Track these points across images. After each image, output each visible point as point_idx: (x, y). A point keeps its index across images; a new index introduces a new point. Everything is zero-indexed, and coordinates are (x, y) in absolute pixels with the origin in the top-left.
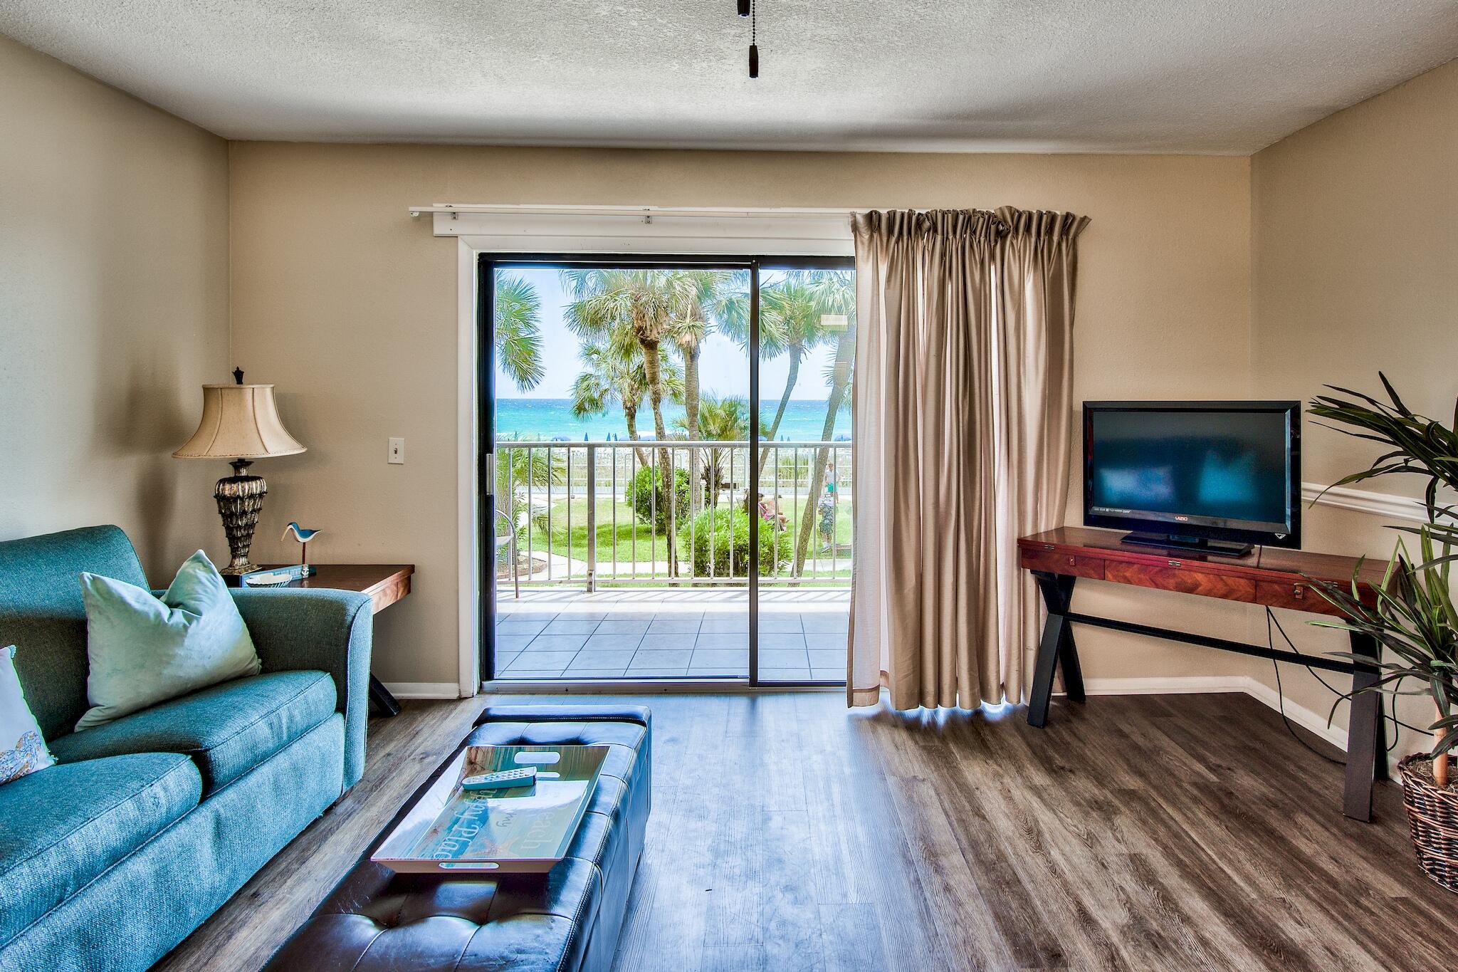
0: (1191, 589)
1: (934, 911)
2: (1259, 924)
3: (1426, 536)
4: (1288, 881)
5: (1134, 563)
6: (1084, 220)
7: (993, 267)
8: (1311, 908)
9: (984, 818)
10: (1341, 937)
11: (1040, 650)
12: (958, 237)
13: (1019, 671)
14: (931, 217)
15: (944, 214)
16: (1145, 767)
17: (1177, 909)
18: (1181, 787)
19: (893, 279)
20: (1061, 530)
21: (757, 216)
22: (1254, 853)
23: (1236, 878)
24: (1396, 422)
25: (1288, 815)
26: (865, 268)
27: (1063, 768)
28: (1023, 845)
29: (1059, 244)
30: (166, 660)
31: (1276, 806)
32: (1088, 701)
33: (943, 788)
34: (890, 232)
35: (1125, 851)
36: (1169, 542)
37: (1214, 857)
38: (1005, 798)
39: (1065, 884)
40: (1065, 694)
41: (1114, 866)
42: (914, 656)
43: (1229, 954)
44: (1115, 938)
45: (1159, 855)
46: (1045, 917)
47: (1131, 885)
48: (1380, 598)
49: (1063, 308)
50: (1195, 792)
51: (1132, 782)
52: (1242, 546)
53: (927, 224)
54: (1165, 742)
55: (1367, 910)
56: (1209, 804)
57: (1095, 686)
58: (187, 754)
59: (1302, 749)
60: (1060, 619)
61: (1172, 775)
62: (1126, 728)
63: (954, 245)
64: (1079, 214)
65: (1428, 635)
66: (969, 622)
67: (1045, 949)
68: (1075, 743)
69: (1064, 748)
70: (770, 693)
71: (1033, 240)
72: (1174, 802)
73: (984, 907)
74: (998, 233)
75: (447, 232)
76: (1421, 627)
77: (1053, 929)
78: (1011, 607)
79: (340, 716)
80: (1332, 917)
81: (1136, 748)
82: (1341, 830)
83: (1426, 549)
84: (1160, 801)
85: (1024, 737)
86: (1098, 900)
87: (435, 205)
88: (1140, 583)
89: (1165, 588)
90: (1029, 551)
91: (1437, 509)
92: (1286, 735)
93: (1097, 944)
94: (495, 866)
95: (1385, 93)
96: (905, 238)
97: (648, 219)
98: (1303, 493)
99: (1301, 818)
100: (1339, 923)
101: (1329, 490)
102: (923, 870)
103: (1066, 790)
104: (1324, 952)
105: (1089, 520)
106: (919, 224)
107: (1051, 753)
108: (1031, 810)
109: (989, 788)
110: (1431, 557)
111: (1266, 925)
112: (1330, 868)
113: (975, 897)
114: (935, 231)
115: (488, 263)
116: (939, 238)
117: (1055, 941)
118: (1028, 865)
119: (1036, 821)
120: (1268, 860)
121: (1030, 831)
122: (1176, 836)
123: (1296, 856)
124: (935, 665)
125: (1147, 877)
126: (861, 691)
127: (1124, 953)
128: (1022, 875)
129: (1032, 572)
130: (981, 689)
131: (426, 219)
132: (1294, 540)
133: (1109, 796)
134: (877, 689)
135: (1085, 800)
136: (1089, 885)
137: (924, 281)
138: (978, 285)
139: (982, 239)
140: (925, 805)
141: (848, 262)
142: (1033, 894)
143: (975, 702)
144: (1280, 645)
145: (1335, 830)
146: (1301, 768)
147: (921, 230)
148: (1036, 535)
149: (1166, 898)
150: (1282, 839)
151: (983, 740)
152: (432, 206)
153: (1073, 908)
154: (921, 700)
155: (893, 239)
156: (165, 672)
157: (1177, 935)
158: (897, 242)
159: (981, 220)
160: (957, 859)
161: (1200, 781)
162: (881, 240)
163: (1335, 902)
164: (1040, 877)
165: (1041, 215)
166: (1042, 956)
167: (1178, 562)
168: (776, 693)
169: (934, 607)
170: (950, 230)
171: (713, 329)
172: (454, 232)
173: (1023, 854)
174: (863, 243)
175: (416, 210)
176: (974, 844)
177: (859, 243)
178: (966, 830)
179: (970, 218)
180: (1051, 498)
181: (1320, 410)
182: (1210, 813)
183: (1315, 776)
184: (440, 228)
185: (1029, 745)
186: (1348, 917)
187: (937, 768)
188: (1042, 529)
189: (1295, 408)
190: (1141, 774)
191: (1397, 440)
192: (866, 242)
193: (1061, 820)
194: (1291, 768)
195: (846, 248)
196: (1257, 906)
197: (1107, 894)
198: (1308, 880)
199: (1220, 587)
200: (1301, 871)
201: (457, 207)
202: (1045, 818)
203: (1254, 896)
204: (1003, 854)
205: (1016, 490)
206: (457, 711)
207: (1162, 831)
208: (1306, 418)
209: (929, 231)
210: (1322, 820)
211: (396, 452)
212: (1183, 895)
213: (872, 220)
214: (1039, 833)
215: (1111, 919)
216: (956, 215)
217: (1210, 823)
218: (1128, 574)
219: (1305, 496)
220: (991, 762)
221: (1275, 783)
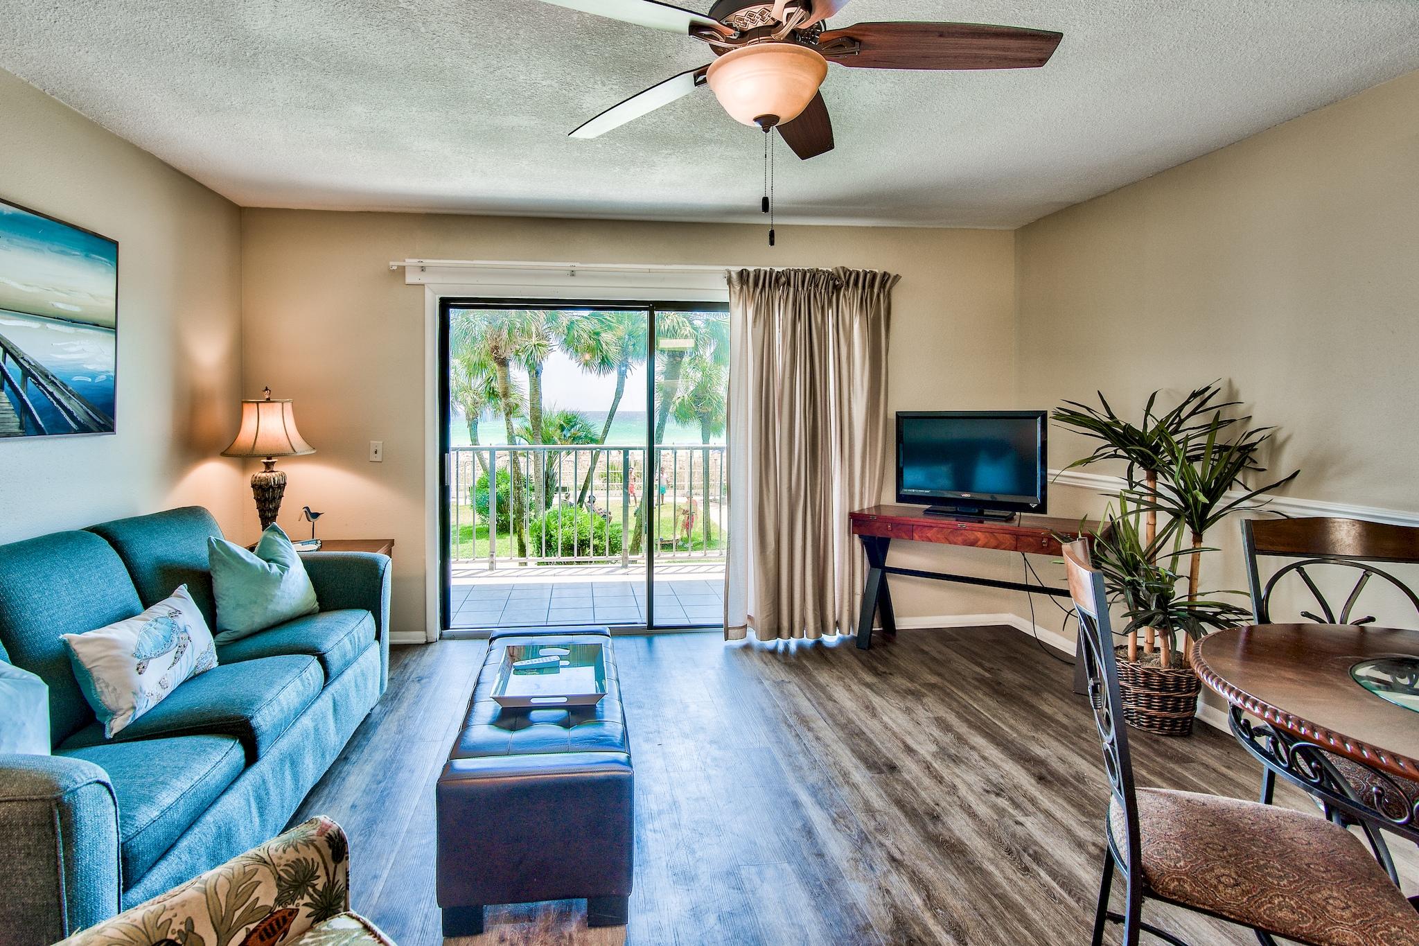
0: (973, 544)
1: (812, 750)
2: (1019, 749)
3: (1124, 499)
4: (1036, 727)
5: (931, 527)
6: (897, 278)
7: (830, 311)
8: (1051, 740)
9: (835, 701)
10: (1068, 752)
11: (865, 596)
12: (805, 289)
13: (849, 610)
14: (787, 274)
15: (796, 272)
16: (942, 670)
17: (967, 743)
18: (966, 681)
19: (758, 320)
20: (878, 507)
21: (657, 271)
22: (1015, 714)
23: (1004, 727)
24: (1106, 424)
25: (1037, 693)
26: (737, 311)
27: (885, 673)
28: (864, 715)
29: (878, 296)
30: (269, 599)
31: (1030, 689)
32: (897, 633)
33: (803, 686)
34: (756, 284)
35: (931, 716)
36: (957, 512)
37: (989, 716)
38: (847, 690)
39: (894, 734)
40: (881, 629)
41: (925, 724)
42: (774, 600)
43: (1000, 763)
44: (929, 758)
45: (953, 717)
46: (884, 750)
47: (937, 733)
48: (1096, 541)
49: (881, 343)
50: (976, 683)
51: (933, 679)
52: (1007, 513)
53: (783, 279)
54: (954, 655)
55: (1084, 739)
56: (985, 689)
57: (904, 623)
58: (314, 655)
59: (1049, 658)
60: (878, 572)
61: (959, 674)
62: (926, 648)
63: (802, 296)
64: (893, 274)
65: (1125, 563)
66: (813, 575)
67: (886, 765)
68: (892, 658)
69: (885, 661)
70: (663, 634)
71: (860, 291)
72: (962, 689)
73: (843, 746)
74: (835, 286)
75: (416, 281)
76: (1121, 559)
77: (889, 755)
78: (844, 564)
79: (377, 641)
80: (1063, 744)
81: (934, 659)
82: (1072, 700)
83: (1123, 506)
84: (953, 688)
85: (856, 657)
86: (916, 741)
87: (407, 260)
88: (938, 540)
89: (955, 544)
90: (858, 521)
91: (1135, 482)
92: (1037, 649)
93: (918, 762)
94: (565, 700)
95: (1105, 195)
96: (767, 289)
97: (573, 274)
98: (1048, 477)
99: (1045, 695)
100: (1068, 747)
101: (1062, 473)
102: (800, 729)
103: (889, 685)
104: (1056, 760)
105: (900, 498)
106: (777, 280)
107: (875, 664)
108: (867, 697)
109: (836, 685)
110: (1126, 511)
111: (1022, 748)
112: (1064, 720)
113: (837, 742)
114: (789, 284)
115: (446, 305)
116: (792, 289)
117: (891, 761)
118: (870, 726)
119: (870, 702)
120: (1024, 717)
121: (867, 707)
122: (965, 707)
123: (1042, 715)
124: (788, 607)
125: (946, 727)
126: (734, 628)
127: (934, 765)
128: (865, 729)
129: (860, 536)
130: (822, 627)
131: (402, 271)
132: (1042, 508)
133: (918, 687)
134: (745, 627)
135: (902, 689)
136: (910, 734)
137: (781, 319)
138: (820, 325)
139: (823, 291)
140: (794, 696)
141: (722, 306)
142: (874, 739)
143: (818, 635)
144: (1033, 582)
145: (1067, 700)
146: (1047, 668)
147: (778, 283)
148: (862, 510)
149: (960, 739)
150: (1032, 706)
151: (826, 658)
152: (404, 261)
153: (901, 745)
154: (778, 633)
155: (758, 291)
156: (269, 607)
157: (967, 755)
158: (761, 293)
159: (823, 277)
160: (821, 723)
161: (979, 677)
162: (749, 291)
163: (1066, 737)
164: (878, 731)
165: (866, 274)
166: (884, 768)
167: (965, 525)
168: (668, 634)
169: (788, 564)
170: (800, 285)
171: (555, 348)
172: (421, 282)
173: (865, 719)
174: (735, 293)
175: (394, 264)
176: (831, 716)
177: (732, 293)
178: (825, 708)
179: (814, 275)
180: (872, 483)
181: (1058, 417)
182: (985, 694)
183: (1057, 673)
184: (410, 279)
185: (860, 661)
186: (1073, 744)
187: (797, 675)
188: (866, 506)
189: (1044, 415)
190: (939, 675)
191: (1107, 437)
192: (738, 292)
193: (887, 701)
194: (1040, 668)
195: (723, 297)
196: (1017, 740)
197: (922, 738)
198: (1049, 726)
199: (994, 542)
200: (1045, 722)
201: (427, 262)
202: (876, 701)
203: (1015, 735)
204: (851, 720)
205: (847, 479)
206: (429, 651)
207: (955, 704)
208: (1051, 422)
209: (784, 285)
210: (1060, 696)
211: (376, 452)
212: (971, 736)
213: (743, 276)
214: (874, 708)
215: (926, 750)
216: (804, 273)
217: (987, 699)
218: (929, 535)
219: (1050, 478)
220: (834, 671)
221: (1029, 676)
